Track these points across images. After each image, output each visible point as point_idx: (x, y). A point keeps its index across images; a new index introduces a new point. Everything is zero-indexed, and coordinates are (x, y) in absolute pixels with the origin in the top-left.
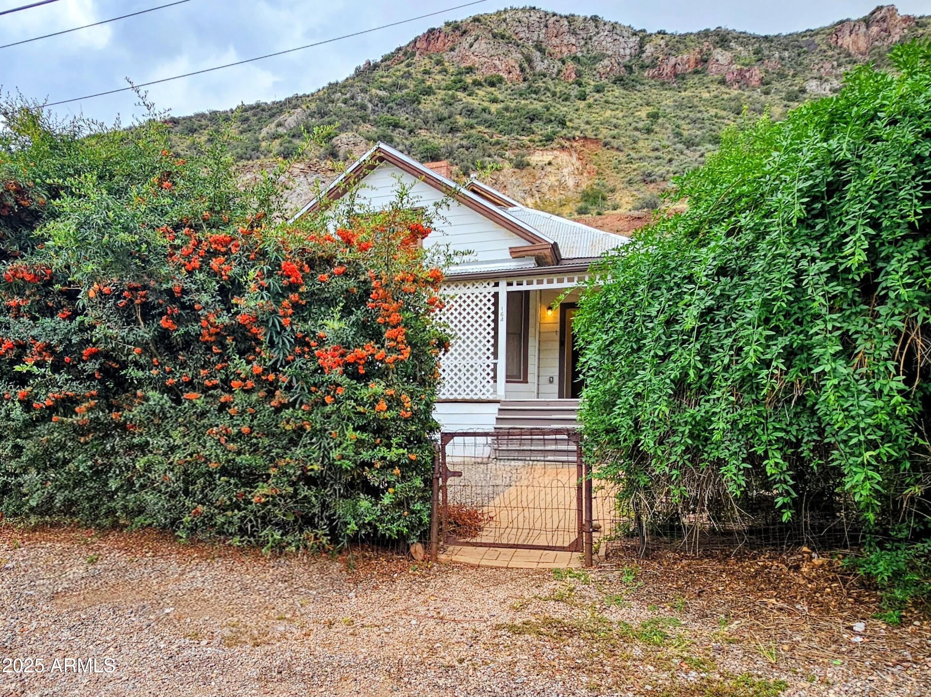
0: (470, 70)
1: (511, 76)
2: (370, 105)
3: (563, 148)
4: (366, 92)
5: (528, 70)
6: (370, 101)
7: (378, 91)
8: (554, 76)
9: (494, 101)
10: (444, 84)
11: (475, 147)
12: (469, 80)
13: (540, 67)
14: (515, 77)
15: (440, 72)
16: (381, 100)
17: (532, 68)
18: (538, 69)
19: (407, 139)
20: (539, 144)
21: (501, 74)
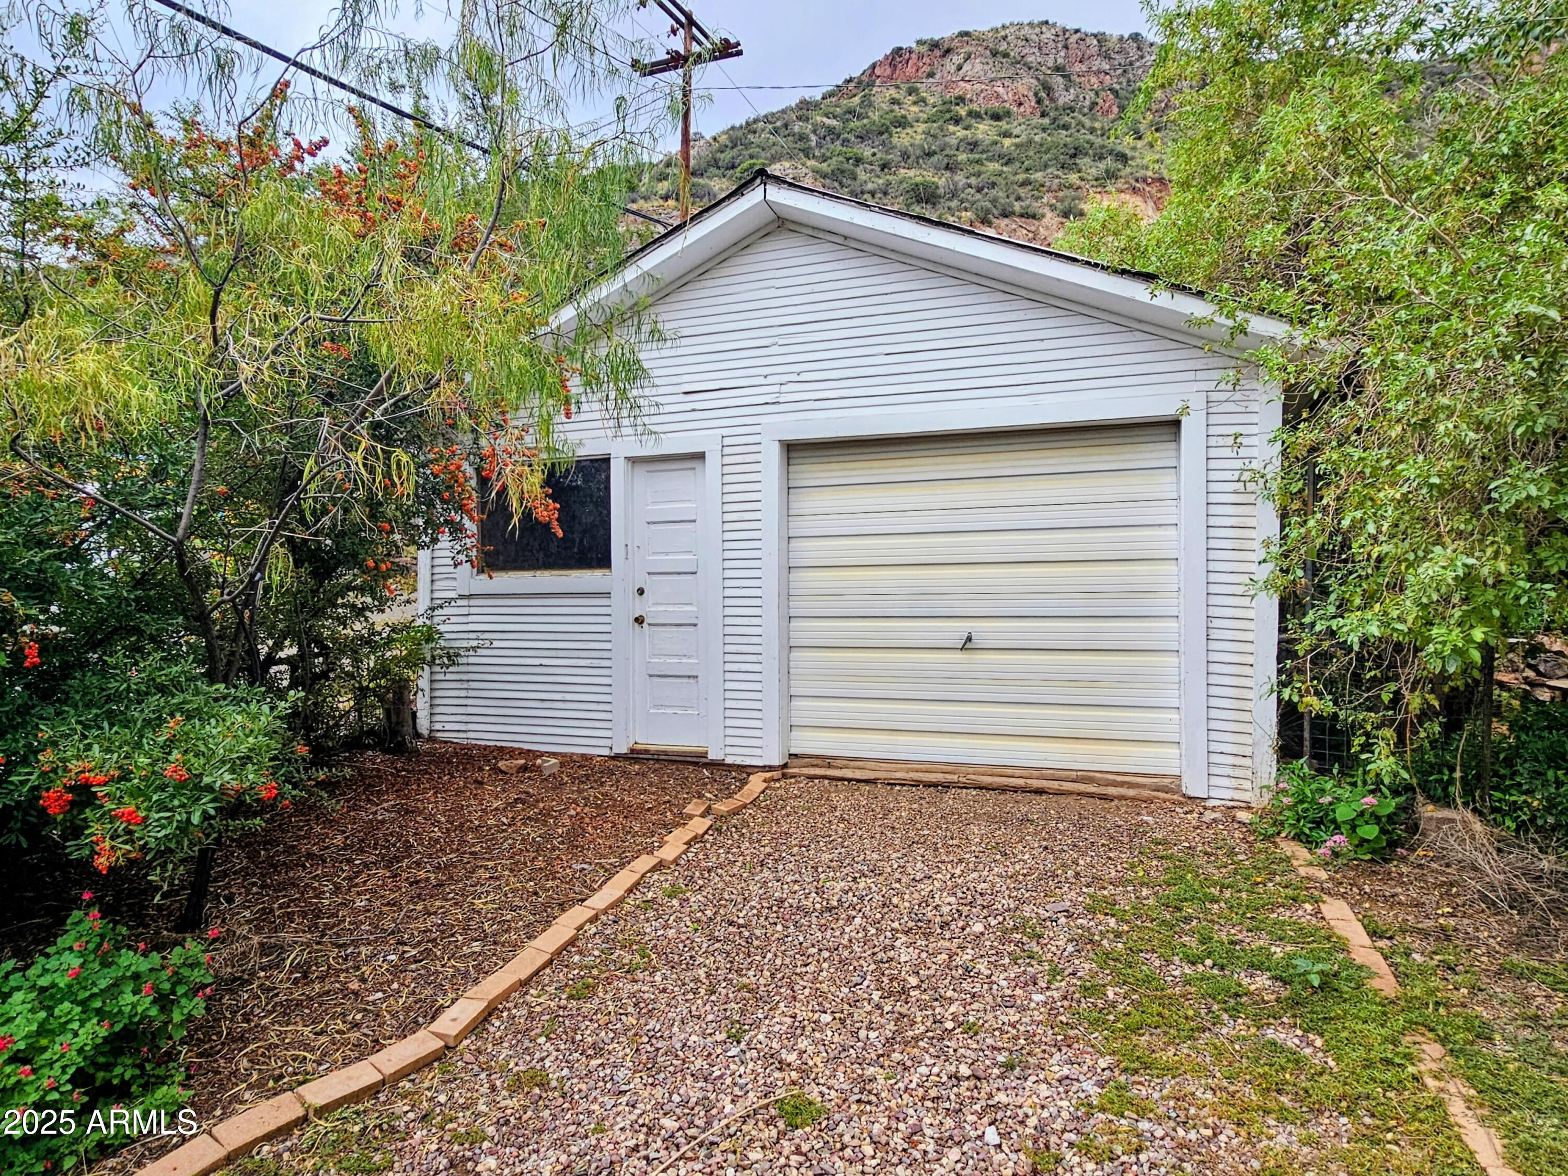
0: (961, 100)
1: (1022, 109)
2: (813, 138)
3: (1135, 190)
4: (807, 120)
5: (1047, 102)
6: (814, 132)
7: (825, 119)
8: (1086, 110)
9: (1007, 135)
10: (924, 116)
11: (993, 185)
12: (962, 111)
13: (1064, 98)
14: (1029, 110)
15: (915, 103)
16: (831, 130)
17: (1052, 100)
18: (1061, 102)
19: (879, 177)
20: (1095, 183)
21: (1007, 105)
